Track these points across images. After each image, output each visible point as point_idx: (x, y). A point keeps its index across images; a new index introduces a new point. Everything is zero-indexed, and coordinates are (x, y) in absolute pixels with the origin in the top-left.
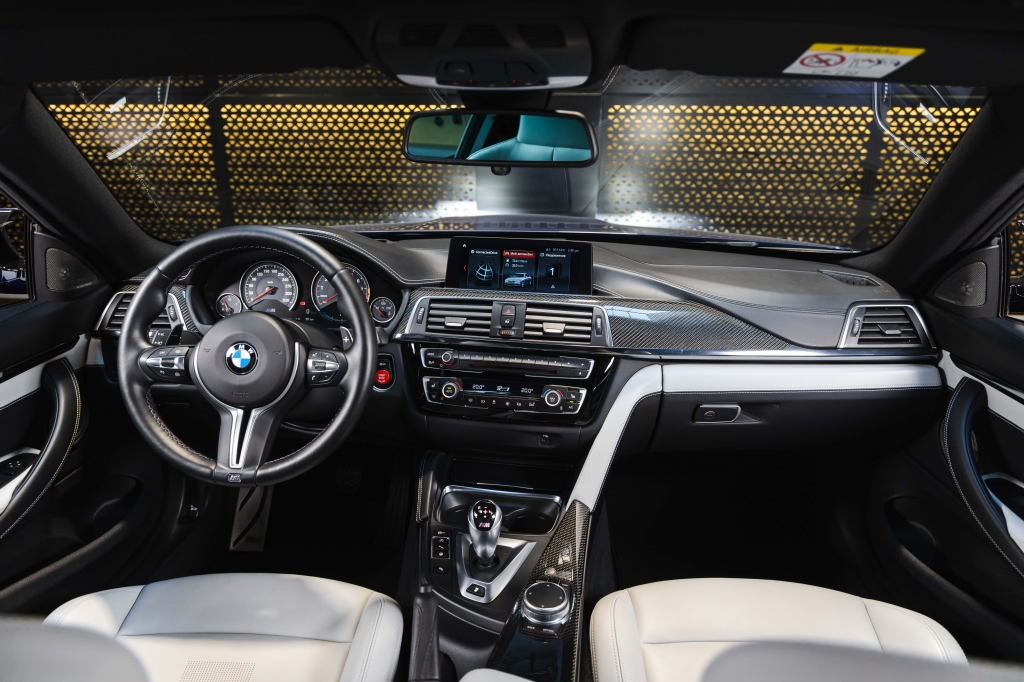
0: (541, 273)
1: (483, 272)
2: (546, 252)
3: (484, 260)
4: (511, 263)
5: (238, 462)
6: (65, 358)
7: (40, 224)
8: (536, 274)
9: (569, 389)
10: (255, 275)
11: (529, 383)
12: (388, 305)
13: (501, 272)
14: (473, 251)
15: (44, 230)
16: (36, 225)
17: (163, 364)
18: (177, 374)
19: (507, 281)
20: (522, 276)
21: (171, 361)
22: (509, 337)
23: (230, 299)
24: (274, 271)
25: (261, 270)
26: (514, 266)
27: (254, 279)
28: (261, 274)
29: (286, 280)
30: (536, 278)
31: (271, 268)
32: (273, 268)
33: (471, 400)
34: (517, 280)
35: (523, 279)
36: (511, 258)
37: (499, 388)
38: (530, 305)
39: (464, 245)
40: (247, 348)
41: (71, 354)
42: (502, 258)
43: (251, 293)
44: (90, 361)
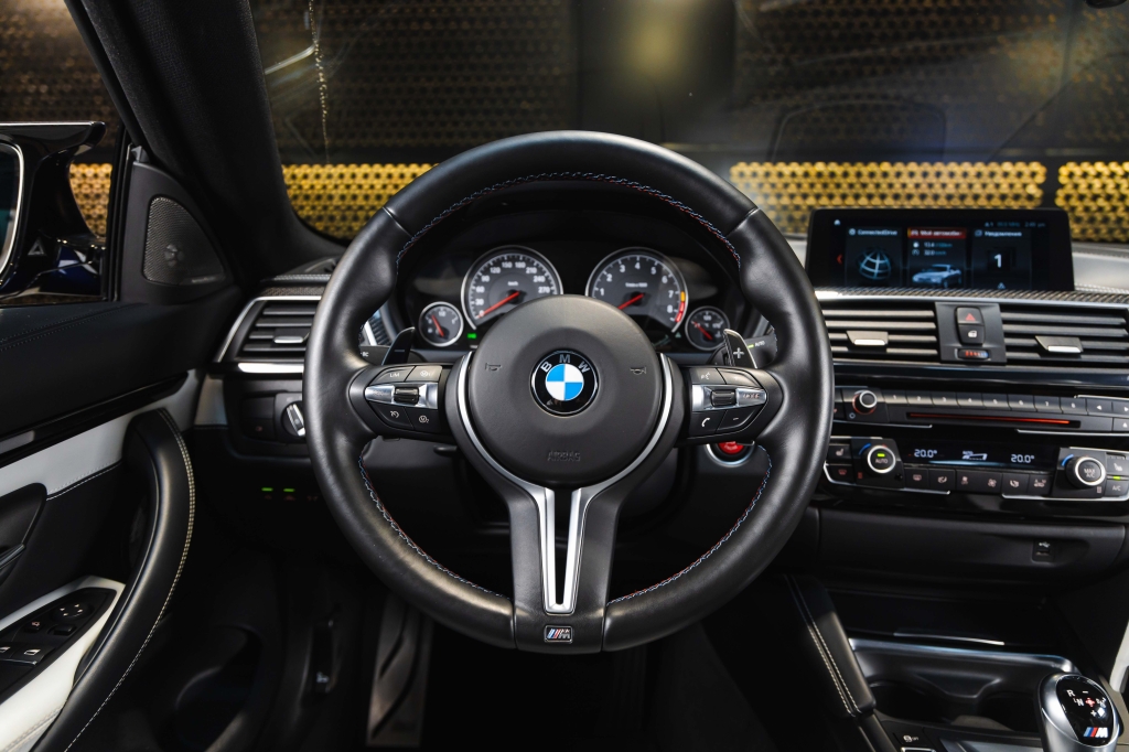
0: (978, 264)
1: (872, 265)
2: (985, 229)
3: (875, 246)
4: (922, 248)
5: (560, 600)
6: (163, 410)
7: (146, 147)
8: (969, 264)
9: (1108, 453)
10: (486, 272)
11: (1026, 445)
12: (714, 320)
13: (905, 263)
14: (852, 232)
15: (152, 159)
16: (138, 150)
17: (398, 398)
18: (423, 419)
19: (916, 278)
20: (944, 269)
21: (414, 392)
22: (980, 362)
23: (442, 314)
24: (520, 265)
25: (497, 264)
26: (927, 253)
27: (486, 279)
28: (496, 270)
29: (541, 279)
30: (969, 272)
31: (514, 260)
32: (518, 260)
33: (917, 478)
34: (936, 277)
35: (945, 274)
36: (921, 240)
37: (967, 455)
38: (1004, 307)
39: (837, 222)
40: (575, 362)
41: (174, 402)
42: (906, 242)
43: (480, 302)
44: (201, 419)
